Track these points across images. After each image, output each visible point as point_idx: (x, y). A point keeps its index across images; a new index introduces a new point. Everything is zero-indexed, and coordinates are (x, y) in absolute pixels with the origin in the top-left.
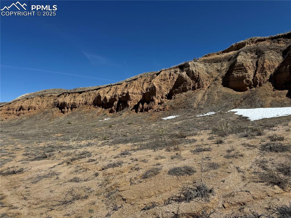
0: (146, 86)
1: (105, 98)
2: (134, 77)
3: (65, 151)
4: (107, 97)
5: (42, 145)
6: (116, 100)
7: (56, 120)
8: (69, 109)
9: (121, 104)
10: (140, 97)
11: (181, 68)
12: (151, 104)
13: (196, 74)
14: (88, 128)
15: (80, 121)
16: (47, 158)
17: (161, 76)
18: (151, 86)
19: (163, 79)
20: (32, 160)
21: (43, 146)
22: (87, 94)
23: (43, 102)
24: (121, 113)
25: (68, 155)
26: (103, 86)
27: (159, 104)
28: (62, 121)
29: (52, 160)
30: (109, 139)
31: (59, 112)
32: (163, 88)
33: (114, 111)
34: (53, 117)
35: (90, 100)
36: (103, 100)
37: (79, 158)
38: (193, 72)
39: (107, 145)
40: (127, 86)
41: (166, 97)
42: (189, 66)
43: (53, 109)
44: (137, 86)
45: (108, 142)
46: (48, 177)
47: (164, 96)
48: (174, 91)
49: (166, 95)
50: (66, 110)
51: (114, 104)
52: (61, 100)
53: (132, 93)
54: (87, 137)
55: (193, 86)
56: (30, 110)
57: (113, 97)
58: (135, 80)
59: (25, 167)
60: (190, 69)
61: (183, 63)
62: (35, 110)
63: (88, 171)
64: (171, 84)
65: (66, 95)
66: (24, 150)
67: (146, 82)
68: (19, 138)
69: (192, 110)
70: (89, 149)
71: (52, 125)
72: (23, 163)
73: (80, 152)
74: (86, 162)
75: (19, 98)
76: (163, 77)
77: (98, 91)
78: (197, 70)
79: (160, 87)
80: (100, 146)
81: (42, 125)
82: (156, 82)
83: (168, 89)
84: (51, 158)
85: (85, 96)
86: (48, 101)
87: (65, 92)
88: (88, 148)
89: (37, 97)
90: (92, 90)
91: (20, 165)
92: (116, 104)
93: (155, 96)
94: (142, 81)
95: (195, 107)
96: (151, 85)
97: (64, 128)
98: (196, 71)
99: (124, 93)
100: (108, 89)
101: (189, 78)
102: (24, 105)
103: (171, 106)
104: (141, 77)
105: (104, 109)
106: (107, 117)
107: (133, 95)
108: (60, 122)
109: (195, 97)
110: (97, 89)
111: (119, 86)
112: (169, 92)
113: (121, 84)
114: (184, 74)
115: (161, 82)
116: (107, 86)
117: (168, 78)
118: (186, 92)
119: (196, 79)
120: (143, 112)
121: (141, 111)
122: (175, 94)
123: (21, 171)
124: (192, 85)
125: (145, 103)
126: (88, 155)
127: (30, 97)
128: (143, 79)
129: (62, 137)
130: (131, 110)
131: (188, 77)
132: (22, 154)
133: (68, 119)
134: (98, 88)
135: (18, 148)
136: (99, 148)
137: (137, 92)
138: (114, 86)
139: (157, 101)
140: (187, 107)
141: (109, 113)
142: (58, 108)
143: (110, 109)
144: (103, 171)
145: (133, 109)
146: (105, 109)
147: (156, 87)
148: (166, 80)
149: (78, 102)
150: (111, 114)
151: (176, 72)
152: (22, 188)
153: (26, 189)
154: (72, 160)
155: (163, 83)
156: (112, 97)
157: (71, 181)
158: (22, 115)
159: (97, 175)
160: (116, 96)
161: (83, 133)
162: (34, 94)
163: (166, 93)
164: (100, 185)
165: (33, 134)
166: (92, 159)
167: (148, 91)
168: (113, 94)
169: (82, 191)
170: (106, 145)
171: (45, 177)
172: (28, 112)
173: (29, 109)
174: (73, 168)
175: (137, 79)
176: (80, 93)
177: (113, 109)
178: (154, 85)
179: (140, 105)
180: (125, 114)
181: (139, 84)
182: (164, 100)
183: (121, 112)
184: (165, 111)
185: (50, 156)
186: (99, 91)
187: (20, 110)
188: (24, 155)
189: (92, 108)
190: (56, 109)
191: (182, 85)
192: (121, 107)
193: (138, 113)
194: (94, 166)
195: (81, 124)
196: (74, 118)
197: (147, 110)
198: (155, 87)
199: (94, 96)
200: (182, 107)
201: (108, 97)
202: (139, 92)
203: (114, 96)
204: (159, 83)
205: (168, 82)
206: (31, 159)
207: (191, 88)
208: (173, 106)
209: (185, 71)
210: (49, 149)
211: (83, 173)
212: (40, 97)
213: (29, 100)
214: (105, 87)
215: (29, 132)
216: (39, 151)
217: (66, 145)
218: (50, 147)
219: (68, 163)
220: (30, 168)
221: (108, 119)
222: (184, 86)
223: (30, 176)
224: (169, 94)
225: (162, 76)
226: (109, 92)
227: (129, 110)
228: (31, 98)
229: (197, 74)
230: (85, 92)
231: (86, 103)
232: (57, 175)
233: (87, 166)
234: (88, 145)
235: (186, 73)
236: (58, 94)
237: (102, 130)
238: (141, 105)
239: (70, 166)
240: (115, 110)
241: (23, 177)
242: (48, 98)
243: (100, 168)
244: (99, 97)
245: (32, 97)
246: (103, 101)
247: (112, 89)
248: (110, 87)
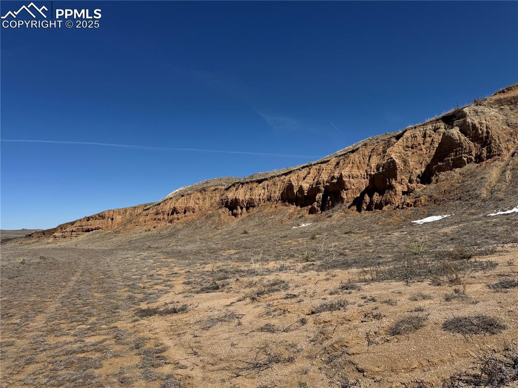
0: (375, 161)
1: (301, 188)
2: (351, 148)
3: (245, 279)
4: (303, 187)
5: (209, 268)
6: (319, 191)
7: (225, 229)
8: (244, 209)
9: (329, 197)
10: (364, 183)
11: (448, 120)
12: (388, 195)
13: (481, 129)
14: (275, 241)
15: (261, 229)
16: (219, 290)
17: (405, 140)
18: (386, 161)
19: (410, 145)
20: (198, 292)
21: (210, 269)
22: (270, 182)
23: (204, 199)
24: (331, 214)
25: (251, 285)
26: (296, 167)
27: (404, 193)
28: (235, 229)
29: (227, 293)
30: (313, 259)
31: (230, 215)
32: (411, 163)
33: (317, 211)
34: (221, 224)
35: (275, 192)
36: (298, 191)
37: (270, 291)
38: (474, 126)
39: (312, 269)
40: (338, 163)
41: (418, 179)
42: (464, 115)
43: (220, 211)
44: (358, 162)
45: (313, 264)
46: (225, 321)
47: (414, 178)
48: (434, 166)
49: (418, 176)
50: (240, 211)
51: (317, 197)
52: (231, 195)
53: (349, 176)
54: (275, 256)
55: (476, 154)
56: (187, 214)
57: (314, 186)
58: (353, 152)
59: (188, 304)
60: (469, 120)
61: (451, 111)
62: (193, 212)
63: (287, 314)
64: (427, 154)
65: (239, 186)
66: (184, 276)
67: (375, 153)
68: (175, 257)
69: (479, 203)
70: (283, 276)
71: (219, 237)
72: (185, 297)
73: (269, 281)
74: (282, 299)
75: (170, 195)
76: (410, 141)
77: (287, 177)
78: (484, 122)
79: (405, 162)
80: (301, 272)
81: (206, 236)
82: (396, 152)
83: (421, 163)
84: (226, 290)
85: (268, 186)
86: (212, 198)
87: (236, 181)
88: (280, 274)
89: (195, 192)
90: (278, 176)
91: (181, 300)
92: (320, 198)
93: (396, 179)
94: (367, 153)
95: (485, 196)
96: (386, 158)
97: (238, 241)
98: (481, 124)
99: (333, 178)
100: (305, 171)
101: (467, 139)
102: (177, 205)
103: (430, 197)
104: (365, 145)
105: (299, 208)
106: (305, 222)
107: (351, 180)
108: (232, 232)
109: (483, 176)
110: (286, 174)
111: (324, 166)
112: (423, 170)
113: (328, 161)
114: (455, 132)
115: (406, 151)
116: (303, 168)
117: (421, 142)
118: (461, 167)
119: (483, 140)
120: (372, 210)
121: (369, 208)
122: (438, 174)
123: (184, 309)
124: (473, 153)
125: (376, 193)
126: (283, 287)
127: (186, 193)
128: (370, 148)
129: (237, 256)
130: (349, 207)
131: (463, 138)
132: (181, 282)
133: (243, 226)
134: (288, 172)
135: (176, 273)
136: (300, 274)
137: (359, 174)
138: (314, 167)
139: (399, 188)
140: (467, 198)
141: (309, 214)
142: (227, 209)
143: (310, 207)
144: (314, 316)
145: (352, 205)
146: (301, 207)
147: (397, 161)
148: (416, 147)
149: (257, 197)
150: (311, 216)
151: (438, 129)
152: (188, 337)
153: (194, 338)
154: (258, 294)
155: (410, 154)
156: (312, 185)
157: (262, 329)
158: (176, 221)
159: (303, 322)
160: (320, 184)
161: (269, 249)
162: (191, 189)
163: (418, 172)
164: (312, 341)
165: (194, 251)
166: (292, 293)
167: (381, 171)
168: (314, 180)
169: (281, 349)
170: (310, 269)
171: (220, 321)
172: (183, 216)
173: (185, 212)
174: (262, 307)
175: (357, 149)
176: (260, 182)
177: (316, 207)
178: (391, 158)
179: (365, 198)
180: (337, 215)
181: (362, 158)
182: (414, 185)
183: (330, 212)
184: (418, 207)
185: (223, 286)
186: (289, 176)
187: (172, 214)
188: (184, 283)
189: (280, 206)
190: (224, 209)
191: (453, 154)
192: (329, 203)
193: (363, 212)
194: (297, 305)
195: (263, 234)
196: (251, 223)
197: (379, 206)
198: (394, 161)
199: (282, 186)
200: (454, 199)
201: (306, 186)
202: (363, 174)
203: (317, 184)
204: (403, 154)
205: (421, 150)
206: (196, 290)
207: (473, 158)
208: (436, 196)
209: (457, 126)
210: (221, 274)
211: (279, 317)
212: (201, 192)
213: (185, 198)
214: (299, 169)
215: (187, 248)
216: (206, 278)
217: (246, 269)
218: (221, 271)
219: (253, 299)
220: (197, 304)
221: (307, 225)
222: (456, 155)
223: (198, 318)
224: (424, 174)
225: (407, 139)
226: (307, 178)
227: (344, 207)
228: (188, 194)
229: (485, 130)
230: (266, 179)
231: (269, 199)
232: (238, 318)
233: (284, 305)
234: (282, 269)
235: (460, 130)
236: (226, 187)
237: (299, 244)
238: (367, 198)
239: (256, 304)
240: (319, 209)
241: (188, 319)
242: (212, 193)
243: (307, 311)
244: (290, 187)
245: (190, 192)
246: (297, 193)
247: (311, 171)
248: (307, 168)
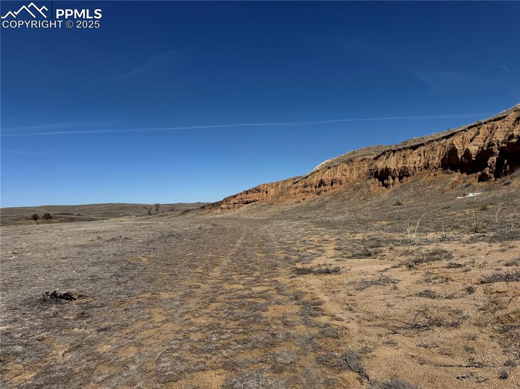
1: (467, 152)
3: (400, 248)
4: (471, 150)
5: (359, 236)
6: (492, 154)
7: (376, 200)
8: (397, 180)
9: (506, 161)
14: (435, 212)
15: (418, 200)
16: (371, 257)
20: (350, 258)
21: (361, 238)
22: (428, 148)
23: (351, 170)
24: (509, 180)
25: (406, 253)
26: (460, 128)
28: (386, 201)
29: (380, 259)
30: (485, 230)
31: (380, 186)
33: (490, 178)
34: (370, 195)
35: (433, 158)
36: (463, 156)
37: (428, 260)
39: (482, 241)
40: (518, 119)
43: (369, 182)
45: (484, 236)
46: (379, 284)
50: (391, 181)
51: (490, 161)
52: (380, 165)
54: (435, 228)
56: (334, 185)
57: (485, 149)
59: (341, 266)
62: (340, 184)
63: (450, 282)
65: (390, 154)
66: (335, 243)
68: (324, 226)
70: (445, 246)
71: (369, 208)
72: (337, 260)
73: (428, 250)
74: (444, 268)
75: (317, 168)
77: (449, 141)
80: (467, 242)
81: (354, 207)
84: (379, 257)
85: (424, 152)
86: (359, 169)
87: (387, 149)
88: (442, 244)
89: (342, 163)
90: (437, 140)
91: (334, 264)
92: (493, 162)
97: (390, 213)
99: (512, 137)
100: (472, 132)
102: (324, 178)
105: (465, 175)
106: (473, 191)
108: (383, 203)
110: (447, 137)
111: (498, 123)
113: (504, 117)
116: (469, 128)
123: (336, 271)
126: (446, 257)
127: (332, 165)
129: (390, 227)
132: (334, 248)
133: (396, 197)
134: (450, 135)
135: (326, 240)
136: (467, 245)
138: (485, 126)
141: (478, 182)
142: (377, 179)
143: (479, 173)
144: (484, 285)
146: (468, 174)
149: (412, 165)
150: (482, 184)
152: (342, 295)
153: (349, 297)
154: (416, 262)
156: (483, 147)
157: (421, 295)
158: (323, 193)
159: (470, 290)
160: (493, 145)
161: (428, 220)
162: (338, 160)
164: (481, 309)
165: (343, 221)
166: (456, 263)
168: (484, 141)
169: (444, 314)
170: (480, 241)
171: (374, 284)
172: (331, 188)
173: (332, 184)
174: (420, 274)
176: (414, 148)
177: (488, 173)
180: (518, 181)
183: (507, 178)
185: (376, 253)
186: (451, 139)
187: (320, 186)
188: (335, 249)
189: (440, 173)
190: (373, 180)
192: (506, 168)
194: (463, 274)
195: (420, 206)
196: (406, 194)
199: (442, 152)
201: (474, 149)
203: (489, 146)
206: (347, 255)
210: (372, 243)
211: (440, 285)
212: (347, 163)
213: (332, 170)
214: (465, 130)
215: (336, 218)
216: (357, 245)
217: (401, 238)
218: (373, 239)
219: (410, 267)
220: (349, 268)
221: (476, 194)
223: (351, 279)
226: (475, 139)
228: (334, 166)
230: (423, 145)
231: (427, 167)
232: (393, 282)
233: (447, 274)
234: (443, 240)
236: (375, 156)
237: (466, 215)
239: (413, 271)
240: (492, 175)
241: (341, 280)
242: (359, 164)
243: (474, 280)
244: (453, 151)
245: (336, 164)
246: (461, 158)
247: (481, 131)
248: (476, 129)
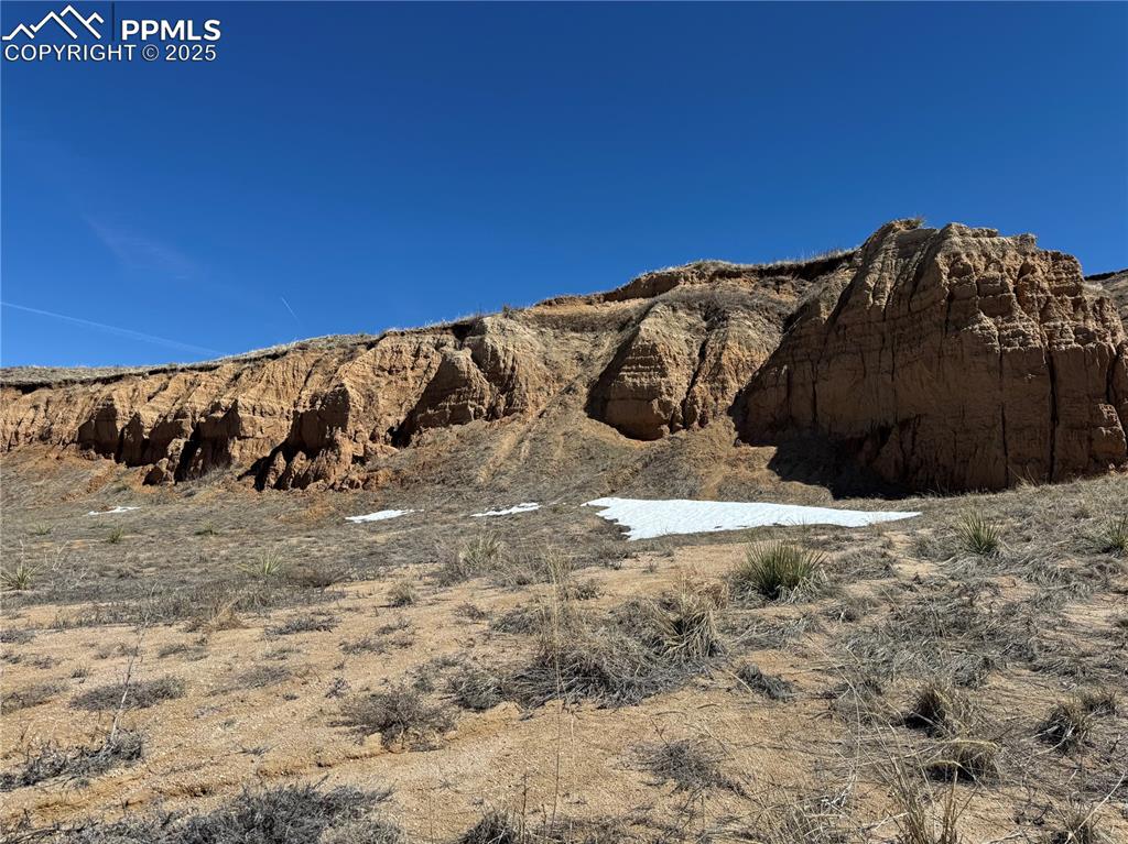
0: (316, 384)
1: (136, 419)
2: (273, 349)
4: (143, 418)
6: (180, 433)
9: (199, 451)
10: (282, 430)
11: (461, 331)
12: (321, 460)
13: (504, 361)
17: (379, 354)
18: (331, 389)
19: (387, 367)
22: (58, 395)
24: (194, 488)
26: (137, 368)
27: (356, 459)
32: (381, 402)
33: (167, 479)
35: (65, 421)
36: (127, 426)
38: (494, 352)
40: (237, 377)
41: (388, 436)
42: (482, 330)
44: (280, 381)
47: (382, 432)
48: (420, 415)
49: (390, 430)
51: (172, 446)
53: (254, 410)
55: (491, 404)
57: (169, 420)
58: (275, 357)
60: (488, 340)
61: (468, 318)
64: (414, 387)
67: (320, 369)
69: (468, 492)
76: (388, 358)
77: (107, 390)
78: (511, 349)
79: (370, 398)
82: (355, 375)
83: (401, 406)
85: (48, 402)
90: (82, 382)
92: (178, 449)
93: (344, 430)
94: (303, 366)
95: (482, 480)
96: (334, 383)
98: (506, 351)
99: (216, 407)
100: (155, 383)
101: (481, 375)
103: (397, 472)
104: (303, 348)
105: (122, 467)
106: (128, 502)
107: (258, 417)
109: (489, 444)
110: (106, 381)
111: (204, 375)
112: (402, 418)
113: (216, 368)
114: (464, 357)
115: (378, 376)
116: (151, 373)
117: (409, 365)
118: (461, 423)
119: (504, 380)
120: (285, 488)
121: (280, 485)
122: (423, 430)
124: (486, 401)
125: (300, 453)
128: (311, 357)
130: (240, 478)
131: (475, 370)
134: (112, 378)
137: (277, 407)
138: (182, 375)
139: (348, 449)
140: (454, 481)
141: (144, 484)
143: (150, 467)
145: (247, 474)
146: (129, 465)
147: (352, 393)
148: (398, 371)
150: (149, 489)
151: (442, 345)
155: (383, 383)
156: (165, 418)
160: (185, 416)
163: (392, 421)
167: (318, 407)
168: (172, 405)
175: (285, 353)
176: (28, 388)
177: (164, 469)
178: (342, 385)
179: (276, 461)
180: (207, 493)
181: (290, 375)
182: (376, 446)
183: (191, 485)
184: (367, 489)
186: (112, 387)
189: (71, 456)
191: (453, 397)
192: (197, 464)
193: (266, 491)
197: (302, 482)
198: (346, 392)
199: (87, 409)
200: (434, 480)
201: (149, 417)
202: (286, 409)
203: (176, 417)
204: (369, 382)
205: (406, 379)
207: (484, 411)
208: (406, 471)
209: (468, 346)
214: (142, 375)
221: (130, 509)
222: (458, 400)
224: (402, 427)
225: (383, 353)
226: (157, 398)
227: (229, 476)
229: (510, 363)
230: (48, 385)
231: (45, 436)
235: (472, 356)
238: (281, 462)
240: (171, 475)
244: (108, 413)
246: (123, 430)
247: (172, 384)
248: (164, 377)
